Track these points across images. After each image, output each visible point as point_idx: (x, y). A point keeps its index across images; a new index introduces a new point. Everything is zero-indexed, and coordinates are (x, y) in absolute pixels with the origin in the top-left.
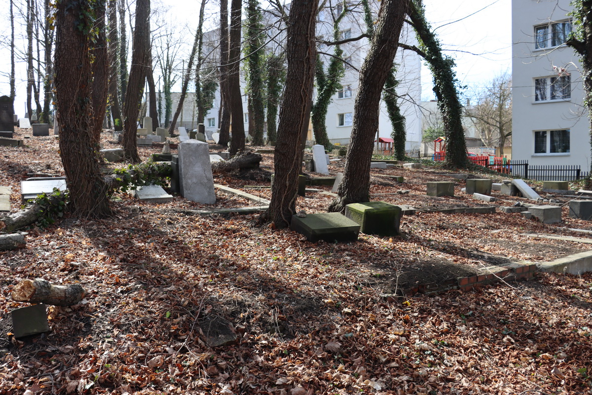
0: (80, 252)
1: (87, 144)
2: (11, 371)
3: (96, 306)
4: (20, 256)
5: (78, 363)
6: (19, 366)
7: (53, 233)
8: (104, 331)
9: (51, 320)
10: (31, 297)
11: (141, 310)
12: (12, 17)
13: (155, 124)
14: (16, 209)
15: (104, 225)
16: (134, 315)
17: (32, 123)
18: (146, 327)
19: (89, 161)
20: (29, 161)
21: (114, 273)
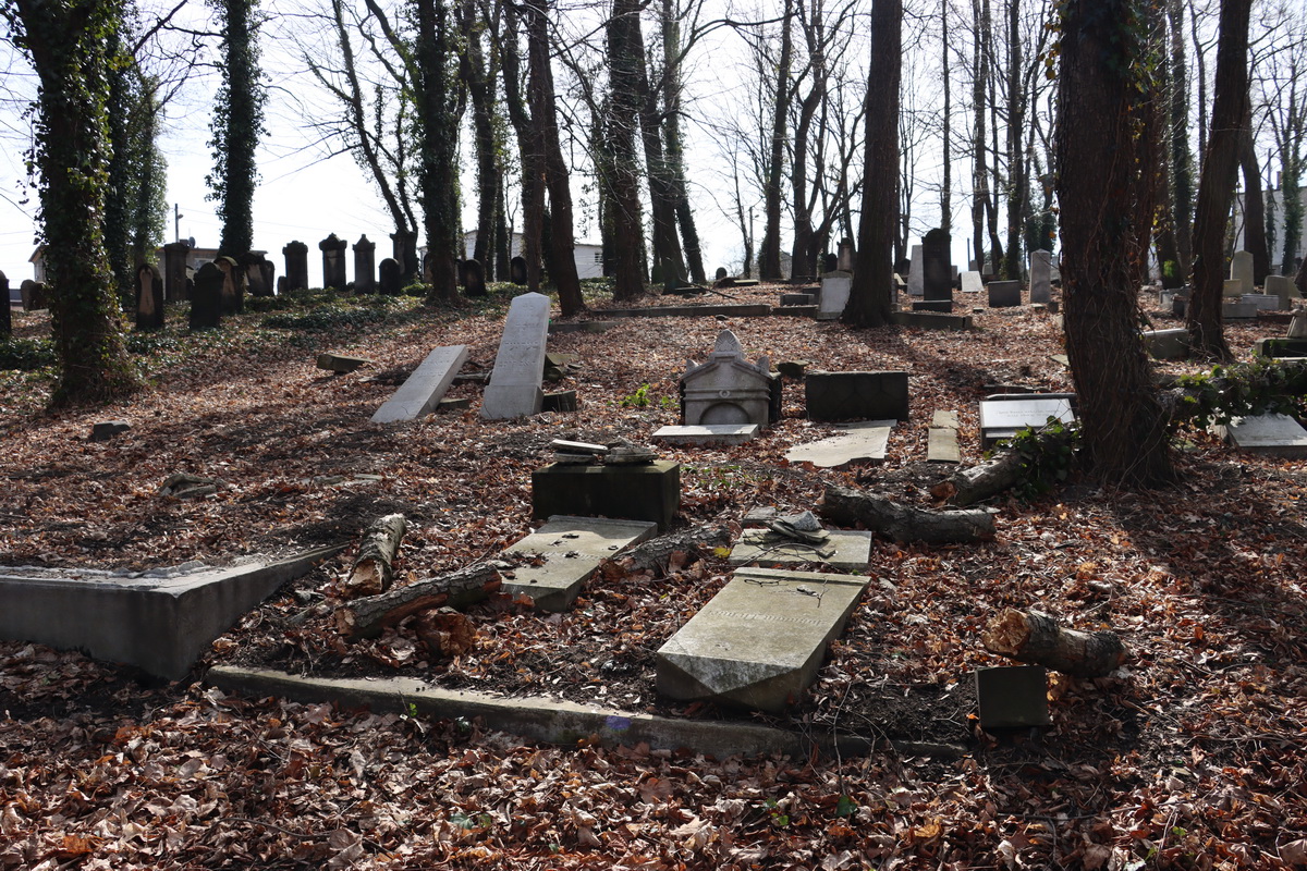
0: (1107, 560)
1: (1123, 321)
2: (973, 793)
3: (1150, 688)
4: (985, 556)
5: (1107, 810)
6: (987, 786)
7: (1047, 514)
8: (1168, 747)
9: (1052, 703)
10: (1019, 648)
11: (1261, 714)
12: (946, 73)
13: (1262, 268)
14: (970, 459)
15: (1158, 503)
16: (1243, 723)
17: (985, 280)
18: (1277, 759)
19: (1128, 357)
20: (985, 359)
21: (1189, 617)
